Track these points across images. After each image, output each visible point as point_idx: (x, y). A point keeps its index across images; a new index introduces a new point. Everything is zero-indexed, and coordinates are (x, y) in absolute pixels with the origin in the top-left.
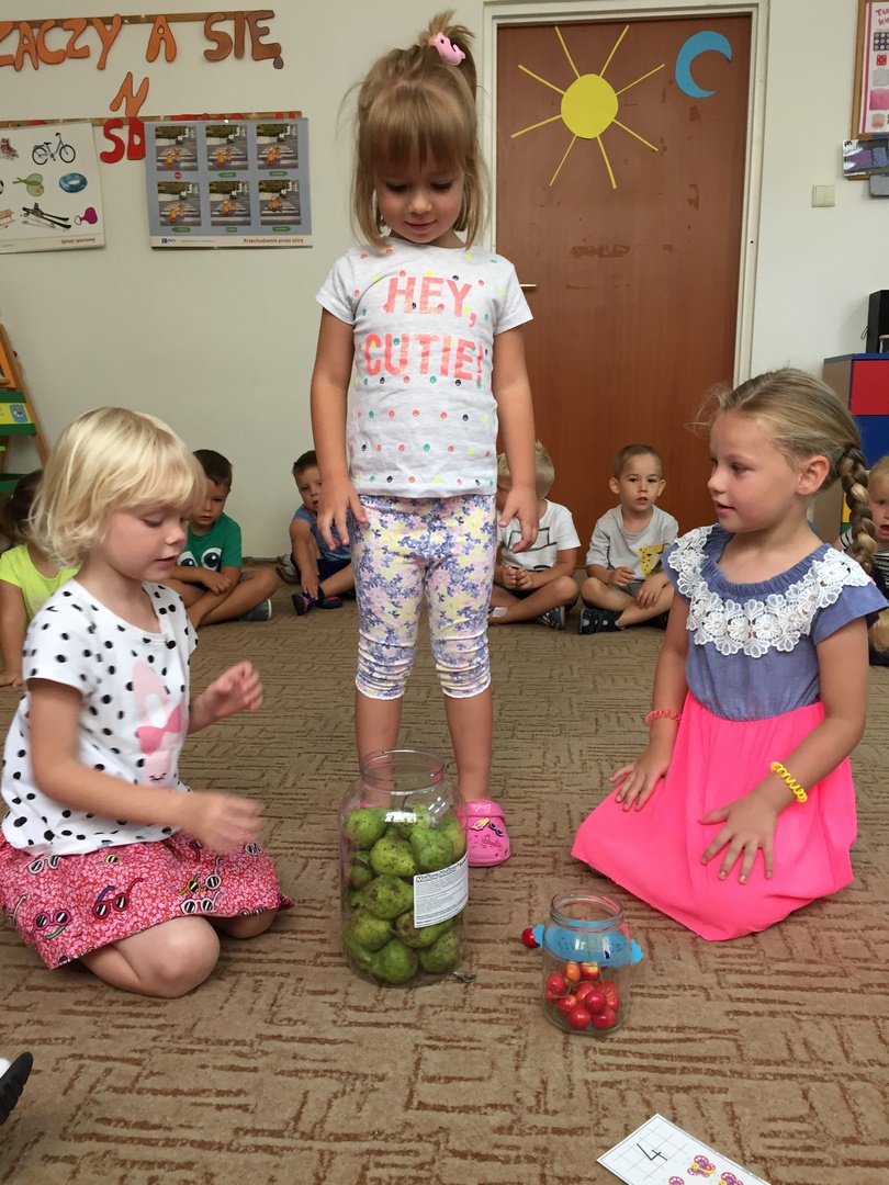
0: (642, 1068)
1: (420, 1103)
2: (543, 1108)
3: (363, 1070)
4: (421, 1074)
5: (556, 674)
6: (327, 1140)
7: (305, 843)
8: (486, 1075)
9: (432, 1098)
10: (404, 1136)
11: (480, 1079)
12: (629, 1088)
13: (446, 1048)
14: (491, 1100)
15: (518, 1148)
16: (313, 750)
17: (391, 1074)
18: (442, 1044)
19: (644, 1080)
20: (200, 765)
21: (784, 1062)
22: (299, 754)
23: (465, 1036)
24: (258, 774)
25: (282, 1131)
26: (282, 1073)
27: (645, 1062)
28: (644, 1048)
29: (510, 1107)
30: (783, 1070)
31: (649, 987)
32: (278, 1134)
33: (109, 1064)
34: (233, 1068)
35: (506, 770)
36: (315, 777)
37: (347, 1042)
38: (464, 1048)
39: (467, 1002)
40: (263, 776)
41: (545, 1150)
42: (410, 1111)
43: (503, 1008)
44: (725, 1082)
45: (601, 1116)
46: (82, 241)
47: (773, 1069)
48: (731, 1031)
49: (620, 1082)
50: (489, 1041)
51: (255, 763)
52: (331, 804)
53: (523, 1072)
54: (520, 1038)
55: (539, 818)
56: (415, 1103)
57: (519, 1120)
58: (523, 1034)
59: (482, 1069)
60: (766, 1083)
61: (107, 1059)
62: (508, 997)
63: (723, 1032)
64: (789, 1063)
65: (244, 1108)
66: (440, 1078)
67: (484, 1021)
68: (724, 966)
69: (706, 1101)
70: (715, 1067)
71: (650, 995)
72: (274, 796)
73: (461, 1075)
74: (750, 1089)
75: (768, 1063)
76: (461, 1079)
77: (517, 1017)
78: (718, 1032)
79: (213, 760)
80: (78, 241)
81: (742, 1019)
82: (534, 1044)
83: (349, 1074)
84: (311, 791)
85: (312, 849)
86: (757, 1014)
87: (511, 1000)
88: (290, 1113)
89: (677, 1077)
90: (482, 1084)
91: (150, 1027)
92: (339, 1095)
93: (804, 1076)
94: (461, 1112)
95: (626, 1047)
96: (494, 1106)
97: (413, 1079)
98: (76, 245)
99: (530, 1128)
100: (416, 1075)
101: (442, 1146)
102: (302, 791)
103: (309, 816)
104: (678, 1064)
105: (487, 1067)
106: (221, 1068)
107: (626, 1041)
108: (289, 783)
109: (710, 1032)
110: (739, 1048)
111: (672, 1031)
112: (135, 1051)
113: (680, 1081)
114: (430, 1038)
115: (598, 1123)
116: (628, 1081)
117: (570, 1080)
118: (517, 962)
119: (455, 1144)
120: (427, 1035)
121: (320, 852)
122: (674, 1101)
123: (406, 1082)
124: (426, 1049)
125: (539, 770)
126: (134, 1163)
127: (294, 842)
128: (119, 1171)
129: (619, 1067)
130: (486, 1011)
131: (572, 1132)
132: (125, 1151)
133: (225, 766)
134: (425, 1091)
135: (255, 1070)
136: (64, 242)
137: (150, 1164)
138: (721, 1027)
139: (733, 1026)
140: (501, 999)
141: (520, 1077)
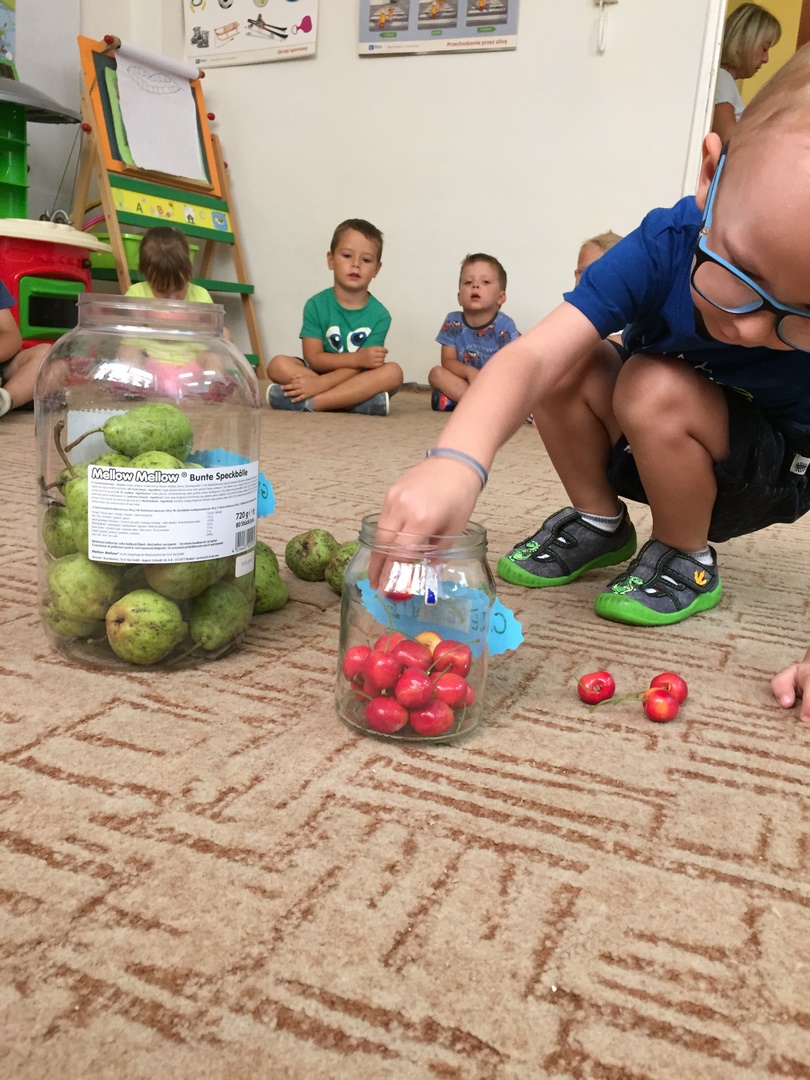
0: (449, 801)
1: (30, 758)
2: (216, 810)
4: (79, 728)
8: (174, 751)
9: (56, 758)
11: (159, 754)
12: (398, 822)
13: (156, 711)
14: (140, 780)
15: (104, 850)
17: (35, 718)
18: (155, 706)
19: (437, 817)
21: (738, 857)
23: (200, 705)
27: (461, 795)
28: (478, 780)
29: (163, 795)
30: (729, 867)
38: (183, 717)
39: (251, 675)
41: (146, 866)
43: (295, 691)
44: (592, 856)
45: (306, 844)
46: (296, 50)
47: (708, 862)
48: (659, 794)
49: (391, 810)
50: (230, 717)
53: (238, 760)
54: (284, 724)
56: (24, 755)
57: (155, 816)
58: (292, 721)
59: (177, 742)
60: (677, 877)
63: (645, 792)
64: (749, 861)
66: (99, 739)
67: (248, 696)
68: (709, 720)
69: (529, 873)
70: (589, 831)
71: (549, 724)
73: (138, 742)
74: (633, 879)
75: (704, 850)
78: (635, 790)
80: (292, 51)
81: (692, 785)
82: (294, 734)
86: (730, 783)
89: (503, 827)
90: (155, 760)
93: (770, 888)
94: (77, 782)
95: (445, 770)
96: (137, 788)
97: (60, 730)
98: (290, 55)
99: (160, 831)
100: (70, 728)
104: (520, 811)
105: (187, 743)
107: (454, 764)
109: (620, 785)
110: (659, 818)
111: (549, 771)
113: (502, 835)
114: (147, 696)
115: (289, 852)
116: (406, 811)
117: (304, 787)
120: (146, 692)
122: (464, 858)
123: (40, 730)
124: (125, 705)
129: (408, 791)
130: (266, 688)
131: (225, 852)
134: (56, 751)
136: (280, 52)
138: (645, 784)
139: (672, 788)
140: (304, 682)
141: (225, 764)
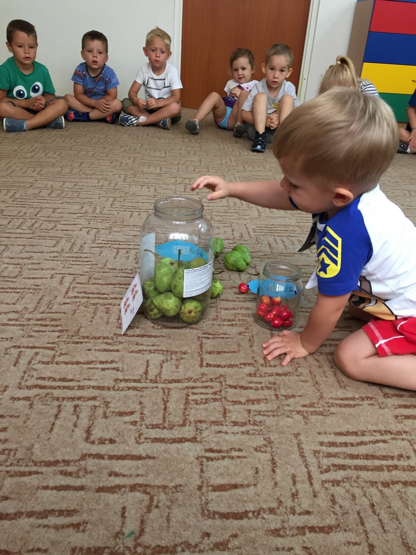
1: (207, 364)
2: (268, 364)
3: (174, 349)
4: (204, 351)
5: (224, 162)
6: (164, 382)
7: (114, 241)
8: (237, 350)
9: (213, 361)
10: (203, 379)
13: (214, 338)
14: (243, 361)
15: (261, 383)
16: (106, 195)
17: (189, 351)
18: (211, 336)
20: (46, 201)
22: (99, 198)
23: (222, 332)
24: (80, 207)
25: (140, 380)
26: (133, 352)
29: (252, 364)
31: (305, 308)
32: (139, 381)
33: (37, 350)
34: (105, 350)
35: (210, 208)
36: (111, 209)
37: (162, 336)
38: (223, 338)
39: (219, 317)
40: (82, 208)
41: (274, 384)
42: (203, 368)
43: (237, 319)
45: (297, 367)
48: (348, 327)
50: (235, 335)
51: (76, 201)
52: (123, 223)
53: (255, 348)
54: (249, 332)
55: (233, 231)
56: (205, 364)
57: (258, 370)
58: (250, 331)
59: (234, 347)
61: (35, 347)
62: (239, 314)
65: (117, 369)
66: (214, 352)
67: (229, 325)
72: (91, 218)
73: (224, 350)
76: (225, 352)
77: (245, 323)
78: (343, 328)
79: (52, 199)
81: (352, 322)
82: (256, 335)
83: (168, 351)
84: (111, 216)
85: (119, 244)
87: (240, 315)
88: (142, 371)
89: (328, 348)
90: (236, 354)
91: (54, 331)
92: (165, 361)
94: (228, 367)
96: (244, 364)
97: (201, 353)
99: (264, 374)
100: (202, 351)
101: (223, 383)
102: (106, 216)
103: (113, 228)
104: (328, 342)
105: (236, 347)
106: (99, 350)
108: (98, 211)
109: (339, 327)
112: (50, 343)
113: (330, 350)
114: (204, 334)
115: (296, 370)
118: (239, 298)
119: (230, 382)
120: (203, 332)
121: (124, 246)
122: (330, 359)
123: (198, 354)
124: (204, 339)
125: (227, 208)
126: (63, 399)
127: (108, 241)
128: (56, 403)
130: (229, 320)
131: (285, 375)
132: (57, 393)
133: (60, 202)
134: (208, 359)
135: (118, 351)
137: (73, 399)
138: (343, 325)
139: (348, 325)
140: (235, 315)
141: (253, 350)
